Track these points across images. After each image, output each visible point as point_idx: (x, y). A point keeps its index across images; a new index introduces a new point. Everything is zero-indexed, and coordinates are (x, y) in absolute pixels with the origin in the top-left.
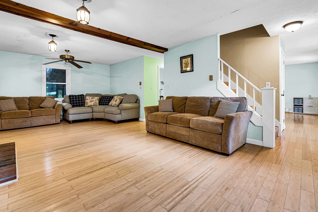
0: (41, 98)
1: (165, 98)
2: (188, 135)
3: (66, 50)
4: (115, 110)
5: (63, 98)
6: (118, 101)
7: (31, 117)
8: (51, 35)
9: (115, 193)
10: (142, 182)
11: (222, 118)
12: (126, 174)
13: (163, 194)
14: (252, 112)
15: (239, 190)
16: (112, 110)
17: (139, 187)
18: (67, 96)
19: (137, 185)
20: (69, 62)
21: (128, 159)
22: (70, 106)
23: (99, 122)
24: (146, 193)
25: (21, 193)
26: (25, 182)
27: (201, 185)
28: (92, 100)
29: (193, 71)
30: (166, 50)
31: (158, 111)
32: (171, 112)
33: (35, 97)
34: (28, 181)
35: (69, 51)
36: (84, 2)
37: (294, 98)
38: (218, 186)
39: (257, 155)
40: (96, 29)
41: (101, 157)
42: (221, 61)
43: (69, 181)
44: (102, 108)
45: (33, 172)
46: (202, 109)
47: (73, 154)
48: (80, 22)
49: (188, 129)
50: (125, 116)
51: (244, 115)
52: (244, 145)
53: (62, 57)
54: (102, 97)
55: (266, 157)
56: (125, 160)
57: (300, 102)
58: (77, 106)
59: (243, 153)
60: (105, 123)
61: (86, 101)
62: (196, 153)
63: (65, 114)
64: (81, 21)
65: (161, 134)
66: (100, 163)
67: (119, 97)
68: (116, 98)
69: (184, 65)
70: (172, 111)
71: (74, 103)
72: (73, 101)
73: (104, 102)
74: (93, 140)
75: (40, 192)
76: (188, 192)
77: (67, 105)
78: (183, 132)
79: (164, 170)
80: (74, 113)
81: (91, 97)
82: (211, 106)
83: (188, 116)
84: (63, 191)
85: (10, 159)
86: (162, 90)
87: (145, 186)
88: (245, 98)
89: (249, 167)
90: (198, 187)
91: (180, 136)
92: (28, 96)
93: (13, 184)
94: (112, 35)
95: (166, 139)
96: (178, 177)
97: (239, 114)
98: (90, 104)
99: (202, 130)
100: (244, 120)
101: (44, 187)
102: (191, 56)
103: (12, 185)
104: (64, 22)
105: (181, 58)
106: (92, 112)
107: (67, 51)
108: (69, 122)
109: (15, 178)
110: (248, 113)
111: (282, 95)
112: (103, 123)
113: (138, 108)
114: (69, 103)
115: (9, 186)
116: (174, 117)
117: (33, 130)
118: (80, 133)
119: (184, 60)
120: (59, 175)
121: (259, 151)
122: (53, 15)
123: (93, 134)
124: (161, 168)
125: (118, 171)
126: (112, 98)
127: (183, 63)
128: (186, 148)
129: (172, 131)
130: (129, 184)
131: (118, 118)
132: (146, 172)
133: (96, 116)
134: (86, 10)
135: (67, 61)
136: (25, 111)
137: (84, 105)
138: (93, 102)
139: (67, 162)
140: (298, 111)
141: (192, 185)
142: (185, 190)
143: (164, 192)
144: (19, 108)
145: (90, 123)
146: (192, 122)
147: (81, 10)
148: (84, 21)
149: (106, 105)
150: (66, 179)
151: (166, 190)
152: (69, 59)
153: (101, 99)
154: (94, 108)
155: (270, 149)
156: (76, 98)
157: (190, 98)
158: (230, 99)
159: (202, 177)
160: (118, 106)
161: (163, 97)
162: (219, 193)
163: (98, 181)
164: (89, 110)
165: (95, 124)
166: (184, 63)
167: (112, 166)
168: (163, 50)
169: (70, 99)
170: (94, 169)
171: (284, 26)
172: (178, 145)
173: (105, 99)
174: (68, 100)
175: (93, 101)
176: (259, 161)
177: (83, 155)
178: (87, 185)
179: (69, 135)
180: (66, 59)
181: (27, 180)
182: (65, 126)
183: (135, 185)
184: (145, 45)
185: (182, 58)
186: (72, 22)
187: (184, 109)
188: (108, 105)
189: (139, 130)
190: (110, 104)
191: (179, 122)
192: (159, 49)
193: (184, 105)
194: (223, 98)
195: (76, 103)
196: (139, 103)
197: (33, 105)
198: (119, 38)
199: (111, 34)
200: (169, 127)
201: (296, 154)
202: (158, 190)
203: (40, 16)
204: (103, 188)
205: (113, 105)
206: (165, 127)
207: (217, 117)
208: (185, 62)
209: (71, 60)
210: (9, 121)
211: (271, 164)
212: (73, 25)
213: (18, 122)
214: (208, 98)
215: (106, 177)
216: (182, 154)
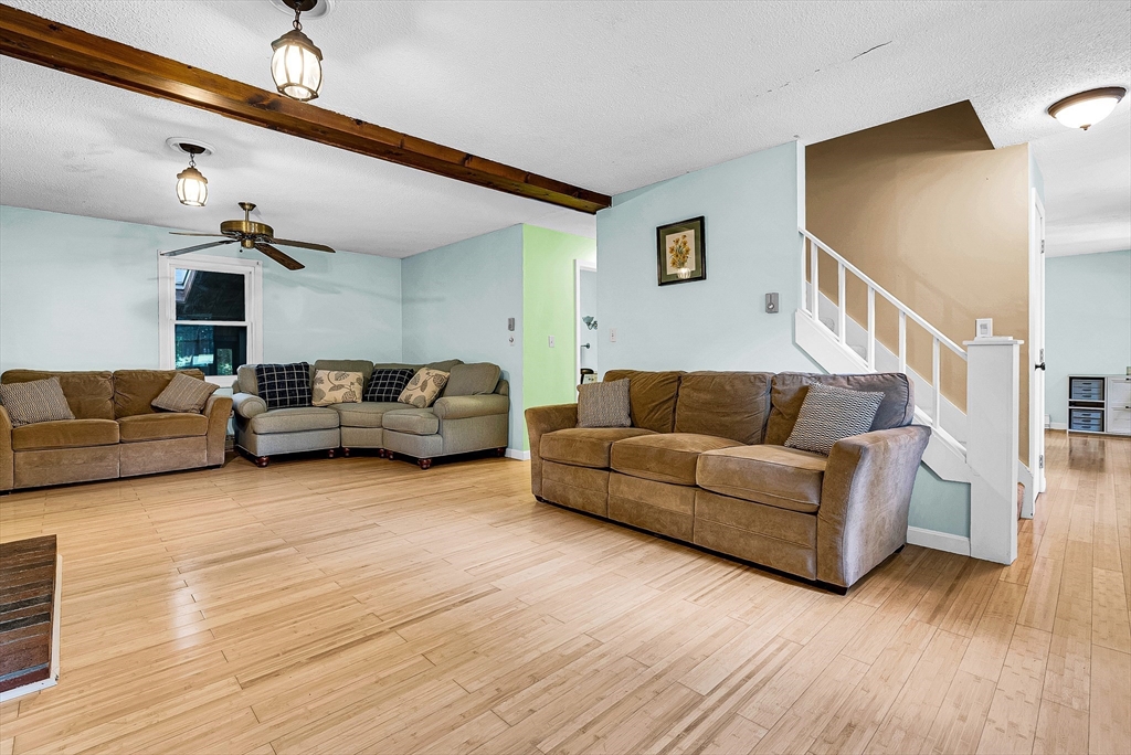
0: (155, 374)
1: (600, 379)
2: (690, 513)
3: (242, 205)
4: (419, 418)
5: (235, 378)
6: (432, 388)
7: (121, 442)
8: (185, 147)
9: (416, 742)
10: (519, 697)
11: (816, 452)
12: (463, 663)
13: (601, 746)
14: (928, 430)
15: (900, 735)
16: (407, 420)
17: (510, 718)
18: (249, 369)
19: (502, 707)
20: (254, 245)
21: (466, 601)
22: (260, 403)
23: (361, 463)
24: (535, 743)
25: (60, 734)
26: (83, 691)
27: (750, 711)
28: (337, 383)
29: (703, 277)
30: (603, 201)
31: (575, 423)
32: (622, 426)
33: (137, 372)
34: (94, 685)
35: (254, 206)
36: (298, 14)
37: (1071, 379)
38: (813, 717)
39: (951, 590)
40: (348, 124)
41: (365, 594)
42: (808, 242)
43: (243, 687)
44: (372, 411)
45: (112, 652)
46: (739, 418)
47: (264, 580)
48: (286, 90)
49: (691, 491)
50: (455, 439)
51: (902, 442)
52: (898, 551)
53: (229, 228)
54: (374, 373)
55: (986, 598)
56: (454, 605)
57: (1094, 391)
58: (283, 404)
59: (897, 583)
60: (386, 464)
61: (317, 386)
62: (721, 581)
63: (241, 432)
64: (289, 84)
65: (589, 509)
66: (363, 618)
67: (434, 372)
68: (422, 375)
69: (670, 258)
70: (628, 422)
71: (272, 395)
72: (272, 386)
73: (381, 391)
74: (340, 529)
75: (133, 733)
76: (700, 739)
77: (247, 401)
78: (670, 502)
79: (602, 649)
80: (273, 430)
81: (333, 374)
82: (772, 406)
83: (686, 441)
84: (219, 728)
85: (30, 602)
86: (588, 346)
87: (532, 711)
88: (904, 377)
89: (926, 641)
90: (738, 720)
91: (656, 515)
92: (112, 367)
93: (35, 698)
94: (408, 146)
95: (607, 525)
96: (658, 677)
97: (884, 439)
98: (330, 397)
99: (741, 496)
100: (902, 461)
101: (148, 711)
102: (699, 224)
103: (32, 699)
104: (231, 96)
105: (658, 229)
106: (340, 427)
107: (248, 207)
108: (256, 461)
109: (45, 674)
110: (917, 435)
111: (1037, 367)
112: (376, 465)
113: (504, 412)
114: (257, 393)
115: (20, 705)
116: (637, 448)
117: (128, 491)
118: (293, 501)
119: (670, 240)
120: (210, 664)
121: (958, 578)
122: (190, 67)
123: (342, 506)
124: (590, 640)
125: (431, 651)
126: (410, 376)
127: (668, 250)
128: (682, 562)
129: (630, 498)
130: (472, 705)
131: (432, 446)
132: (535, 654)
133: (353, 439)
134: (308, 43)
135: (248, 242)
136: (97, 424)
137: (310, 401)
138: (344, 391)
139: (243, 612)
140: (1087, 423)
141: (713, 709)
142: (689, 729)
143: (604, 736)
144: (78, 413)
145: (330, 464)
146: (704, 465)
147: (288, 42)
148: (300, 85)
149: (387, 400)
150: (232, 680)
151: (611, 731)
152: (253, 237)
153: (372, 379)
154: (344, 413)
155: (998, 568)
156: (281, 377)
157: (693, 376)
158: (844, 383)
159: (749, 677)
160: (431, 405)
161: (591, 372)
162: (820, 745)
163: (352, 689)
164: (329, 418)
165: (349, 469)
166: (672, 250)
167: (408, 628)
168: (593, 201)
169: (261, 379)
170: (340, 641)
171: (1052, 109)
172: (653, 548)
173: (385, 378)
174: (252, 383)
175: (342, 386)
176: (962, 614)
177: (300, 584)
178: (311, 707)
179: (257, 507)
180: (243, 237)
181: (89, 684)
182: (242, 474)
183: (495, 709)
184: (526, 182)
185: (663, 231)
186: (259, 96)
187: (671, 416)
188: (395, 400)
189: (508, 493)
190: (402, 397)
191: (653, 465)
192: (579, 197)
193: (672, 401)
194: (818, 378)
195: (282, 394)
196: (507, 395)
197: (127, 402)
198: (432, 155)
199: (402, 141)
200: (619, 481)
201: (1102, 589)
202: (584, 729)
203: (138, 73)
204: (372, 720)
205: (412, 400)
206: (601, 482)
207: (795, 447)
208: (674, 244)
209: (262, 240)
210: (42, 457)
211: (1011, 627)
212: (263, 107)
213: (76, 463)
214: (760, 377)
215: (382, 675)
216: (668, 585)
